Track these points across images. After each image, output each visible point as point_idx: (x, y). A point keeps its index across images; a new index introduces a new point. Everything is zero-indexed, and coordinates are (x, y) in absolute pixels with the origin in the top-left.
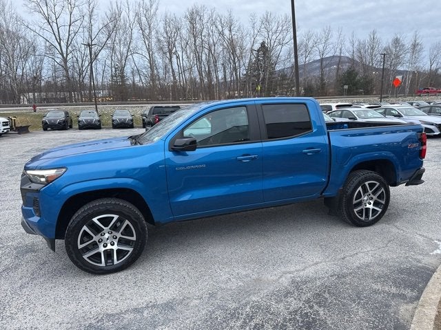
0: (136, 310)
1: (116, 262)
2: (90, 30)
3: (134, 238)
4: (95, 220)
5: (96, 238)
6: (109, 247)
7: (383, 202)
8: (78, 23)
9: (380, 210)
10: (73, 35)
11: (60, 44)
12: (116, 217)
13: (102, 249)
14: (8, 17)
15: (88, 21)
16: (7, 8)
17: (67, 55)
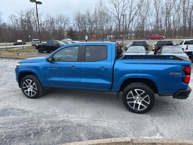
0: (19, 110)
1: (32, 95)
2: (131, 8)
3: (36, 89)
4: (26, 80)
5: (27, 86)
6: (31, 90)
7: (149, 103)
8: (126, 6)
9: (146, 107)
10: (124, 11)
11: (118, 15)
12: (31, 81)
13: (29, 90)
14: (102, 7)
15: (131, 4)
16: (103, 3)
17: (120, 19)
